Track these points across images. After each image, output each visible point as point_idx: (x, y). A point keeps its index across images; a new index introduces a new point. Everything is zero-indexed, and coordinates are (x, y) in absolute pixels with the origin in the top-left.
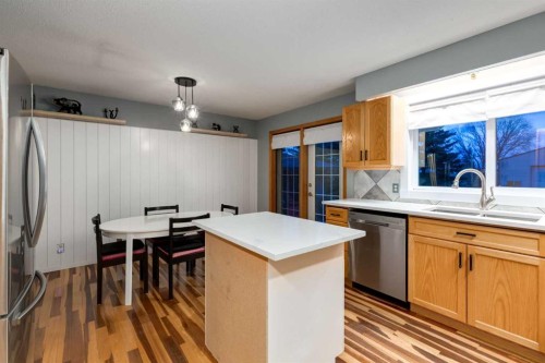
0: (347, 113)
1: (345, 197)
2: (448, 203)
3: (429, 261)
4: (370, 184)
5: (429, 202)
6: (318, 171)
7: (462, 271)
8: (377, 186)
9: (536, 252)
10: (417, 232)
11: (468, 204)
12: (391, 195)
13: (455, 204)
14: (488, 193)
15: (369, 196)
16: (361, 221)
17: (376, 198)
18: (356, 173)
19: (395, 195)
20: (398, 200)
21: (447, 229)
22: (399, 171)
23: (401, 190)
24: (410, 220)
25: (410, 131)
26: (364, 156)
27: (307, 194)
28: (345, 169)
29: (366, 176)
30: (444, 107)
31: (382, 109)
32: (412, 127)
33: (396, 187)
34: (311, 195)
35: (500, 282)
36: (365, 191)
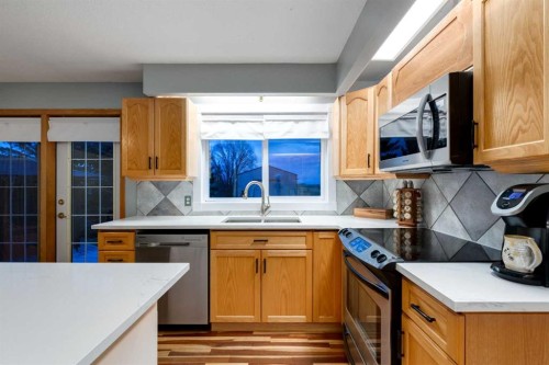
0: (129, 107)
1: (123, 216)
2: (236, 213)
3: (231, 273)
4: (158, 197)
5: (220, 213)
6: (76, 181)
7: (258, 276)
8: (166, 200)
9: (304, 246)
10: (219, 246)
11: (250, 213)
12: (183, 209)
13: (242, 213)
14: (266, 202)
15: (156, 212)
16: (153, 245)
17: (166, 213)
18: (139, 185)
19: (188, 208)
20: (191, 213)
21: (245, 239)
22: (191, 182)
23: (194, 203)
24: (212, 234)
25: (203, 141)
26: (153, 164)
27: (54, 217)
28: (123, 179)
29: (152, 187)
30: (233, 122)
31: (176, 111)
32: (205, 137)
33: (188, 201)
34: (62, 216)
35: (284, 276)
36: (152, 206)
